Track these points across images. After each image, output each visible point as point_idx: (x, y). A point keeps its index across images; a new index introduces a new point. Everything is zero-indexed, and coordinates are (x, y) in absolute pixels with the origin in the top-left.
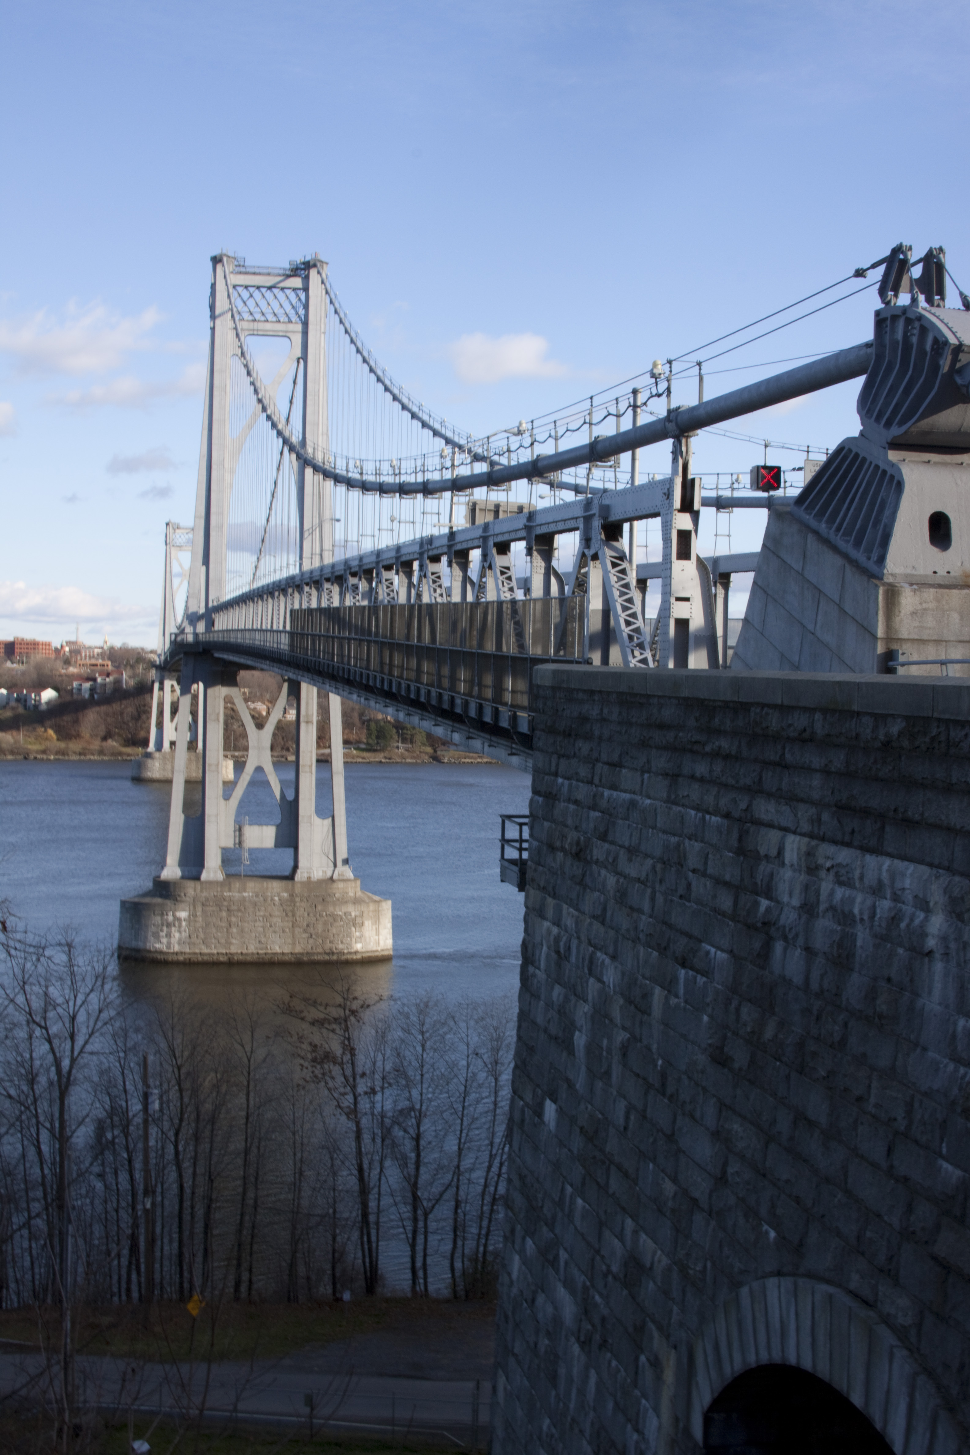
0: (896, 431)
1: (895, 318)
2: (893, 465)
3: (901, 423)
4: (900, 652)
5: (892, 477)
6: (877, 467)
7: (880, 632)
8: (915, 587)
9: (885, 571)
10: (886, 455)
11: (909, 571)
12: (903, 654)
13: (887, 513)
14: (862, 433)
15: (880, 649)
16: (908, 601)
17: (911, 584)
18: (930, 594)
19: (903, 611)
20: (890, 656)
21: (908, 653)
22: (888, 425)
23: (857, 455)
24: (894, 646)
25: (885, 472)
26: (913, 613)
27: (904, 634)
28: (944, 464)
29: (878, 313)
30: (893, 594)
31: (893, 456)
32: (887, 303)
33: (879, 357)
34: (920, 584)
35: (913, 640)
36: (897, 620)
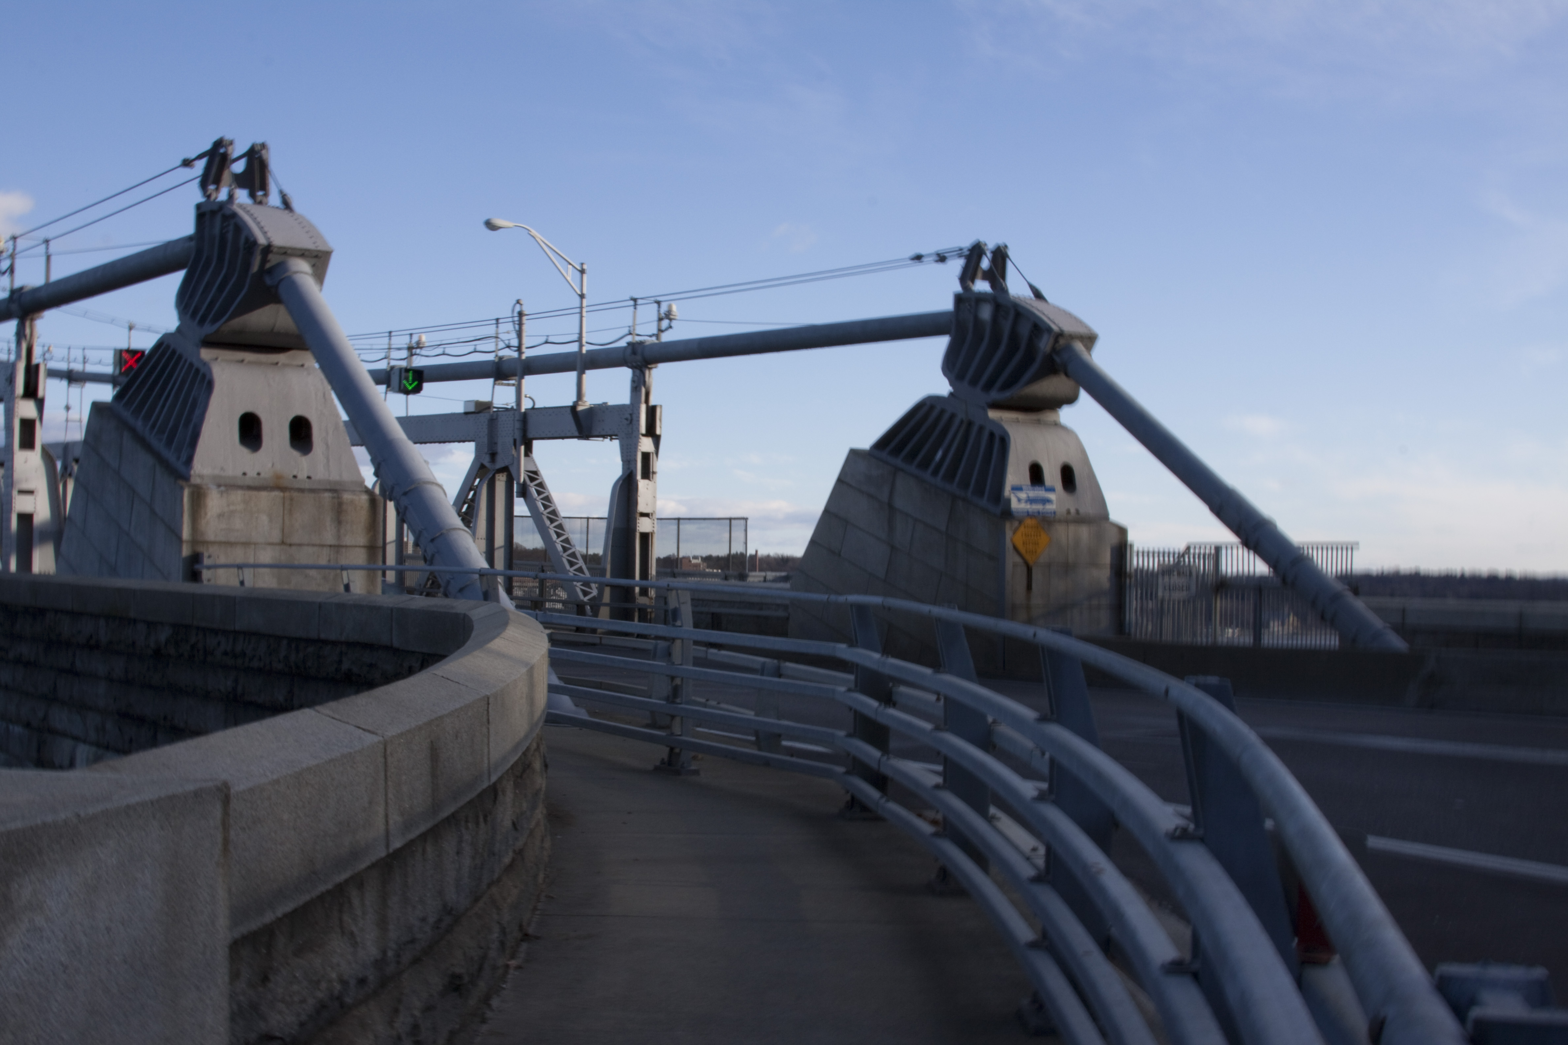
0: (209, 329)
1: (213, 213)
2: (205, 364)
3: (215, 320)
4: (206, 554)
5: (204, 376)
6: (191, 365)
7: (186, 534)
8: (222, 488)
9: (192, 472)
10: (199, 354)
11: (217, 472)
12: (209, 557)
13: (197, 412)
14: (179, 330)
15: (186, 551)
16: (214, 503)
17: (219, 486)
18: (238, 496)
19: (209, 514)
20: (196, 558)
21: (213, 555)
22: (202, 322)
23: (174, 352)
24: (200, 549)
25: (198, 371)
26: (221, 516)
27: (210, 536)
28: (259, 364)
29: (199, 207)
30: (199, 496)
31: (206, 354)
32: (209, 197)
33: (199, 252)
34: (227, 486)
35: (220, 543)
36: (203, 522)
